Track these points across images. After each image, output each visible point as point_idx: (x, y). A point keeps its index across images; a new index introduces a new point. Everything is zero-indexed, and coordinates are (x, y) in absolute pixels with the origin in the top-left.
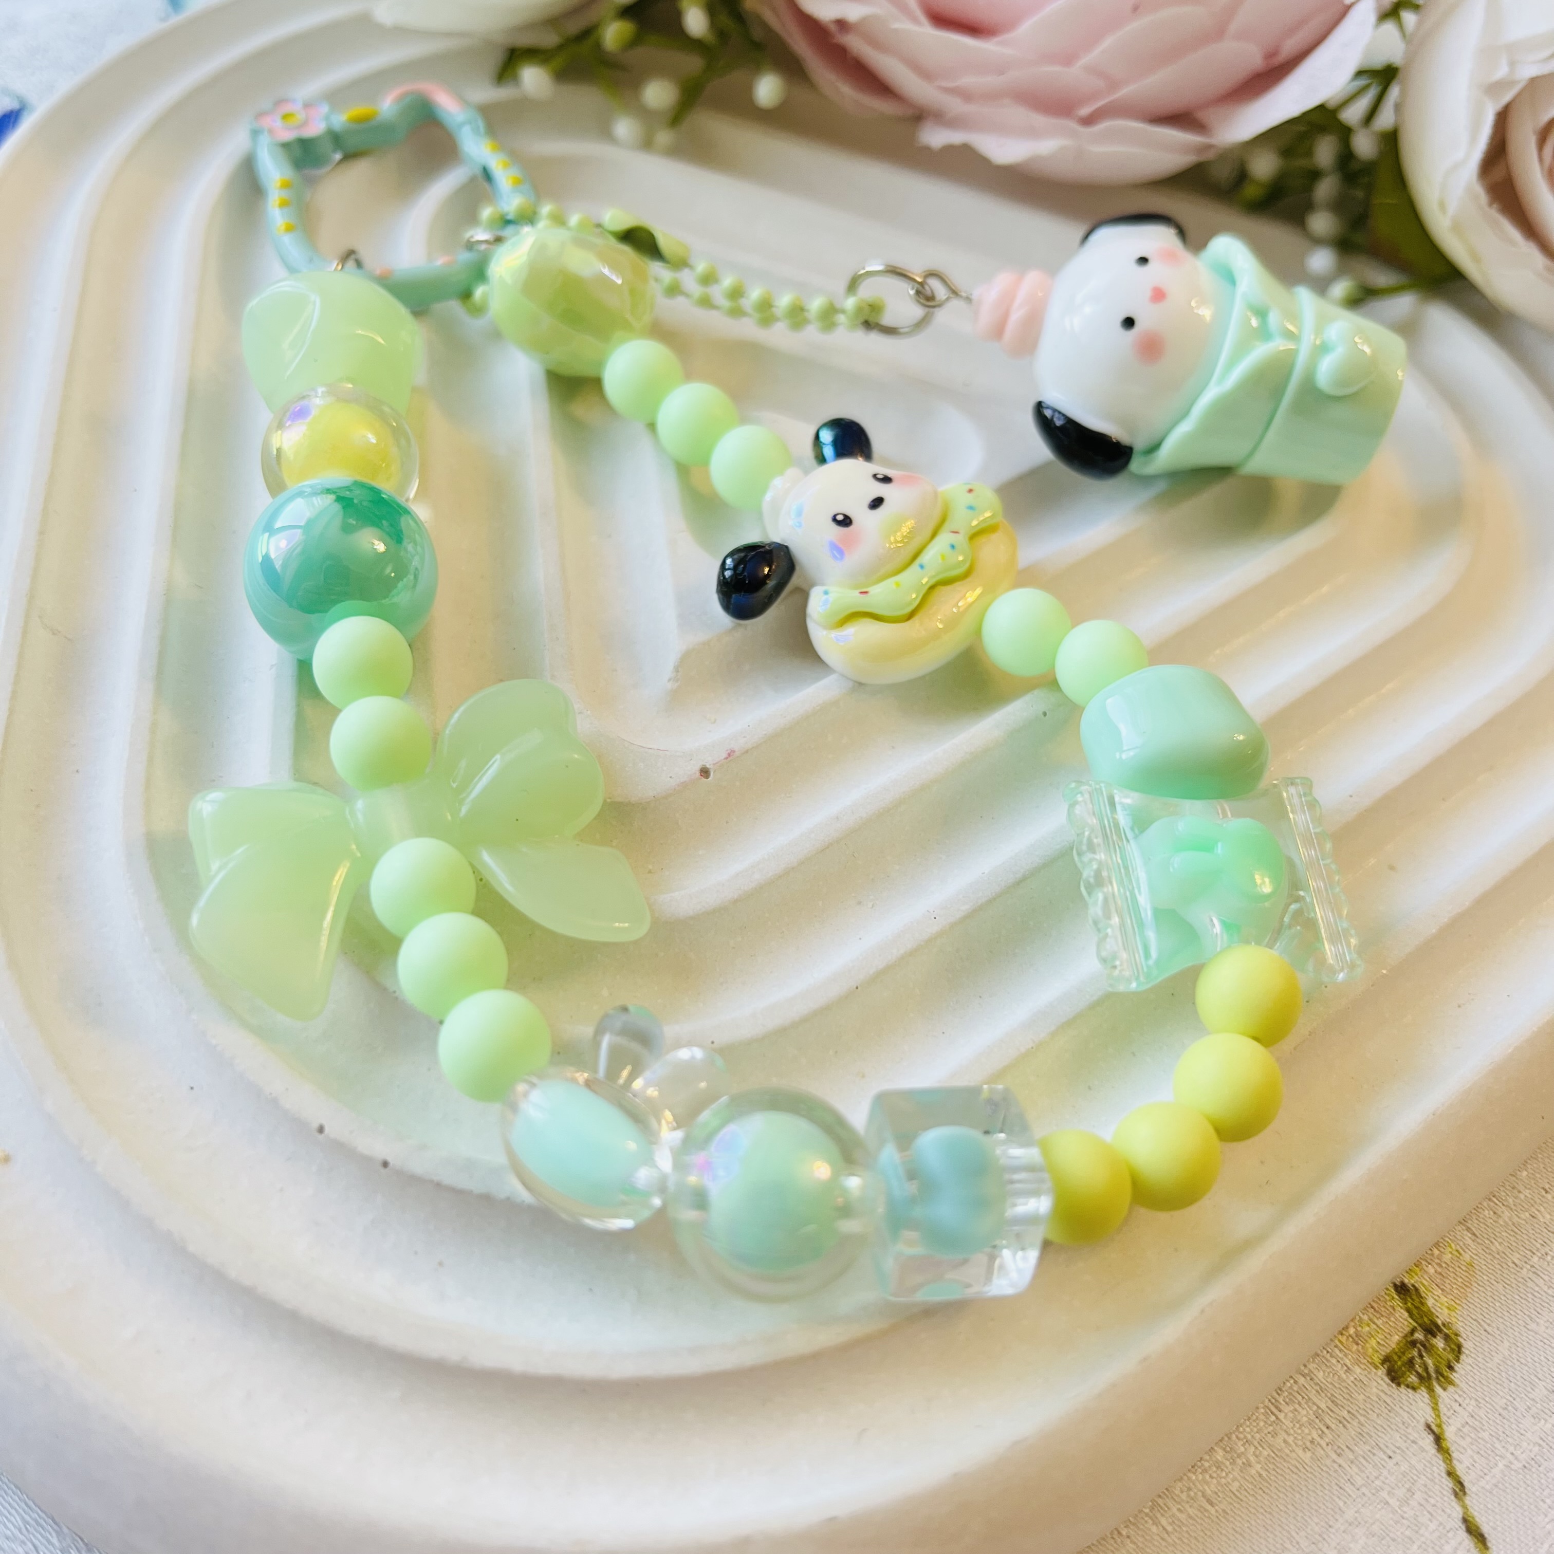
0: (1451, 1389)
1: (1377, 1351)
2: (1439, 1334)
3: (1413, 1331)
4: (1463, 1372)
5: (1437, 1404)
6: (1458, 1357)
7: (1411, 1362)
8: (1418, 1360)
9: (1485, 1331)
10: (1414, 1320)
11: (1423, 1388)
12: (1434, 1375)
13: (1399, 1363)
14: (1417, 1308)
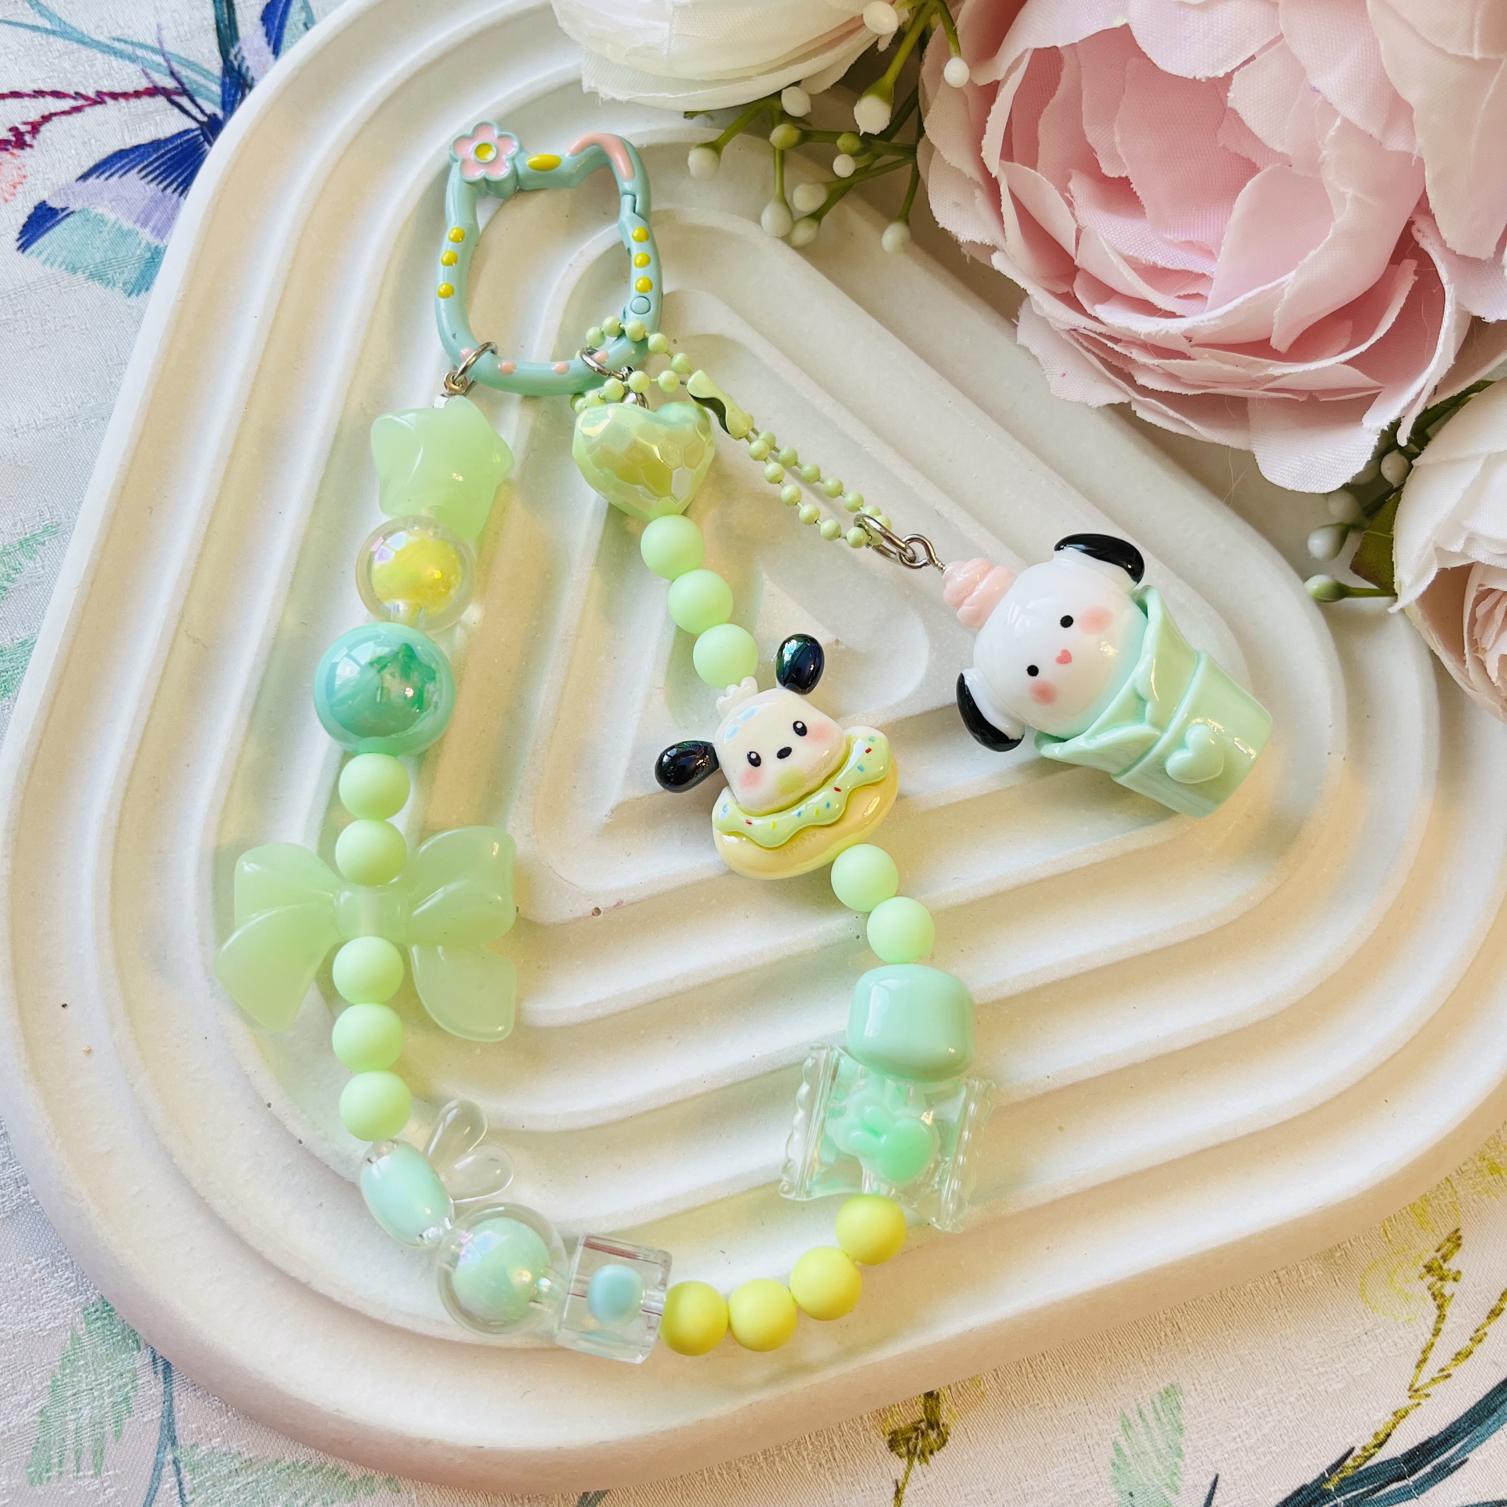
0: (924, 1465)
1: (891, 1426)
2: (936, 1429)
3: (922, 1421)
4: (937, 1458)
5: (909, 1471)
6: (941, 1447)
7: (909, 1440)
8: (914, 1440)
9: (968, 1437)
10: (926, 1415)
11: (906, 1458)
12: (918, 1452)
13: (900, 1438)
14: (932, 1408)
